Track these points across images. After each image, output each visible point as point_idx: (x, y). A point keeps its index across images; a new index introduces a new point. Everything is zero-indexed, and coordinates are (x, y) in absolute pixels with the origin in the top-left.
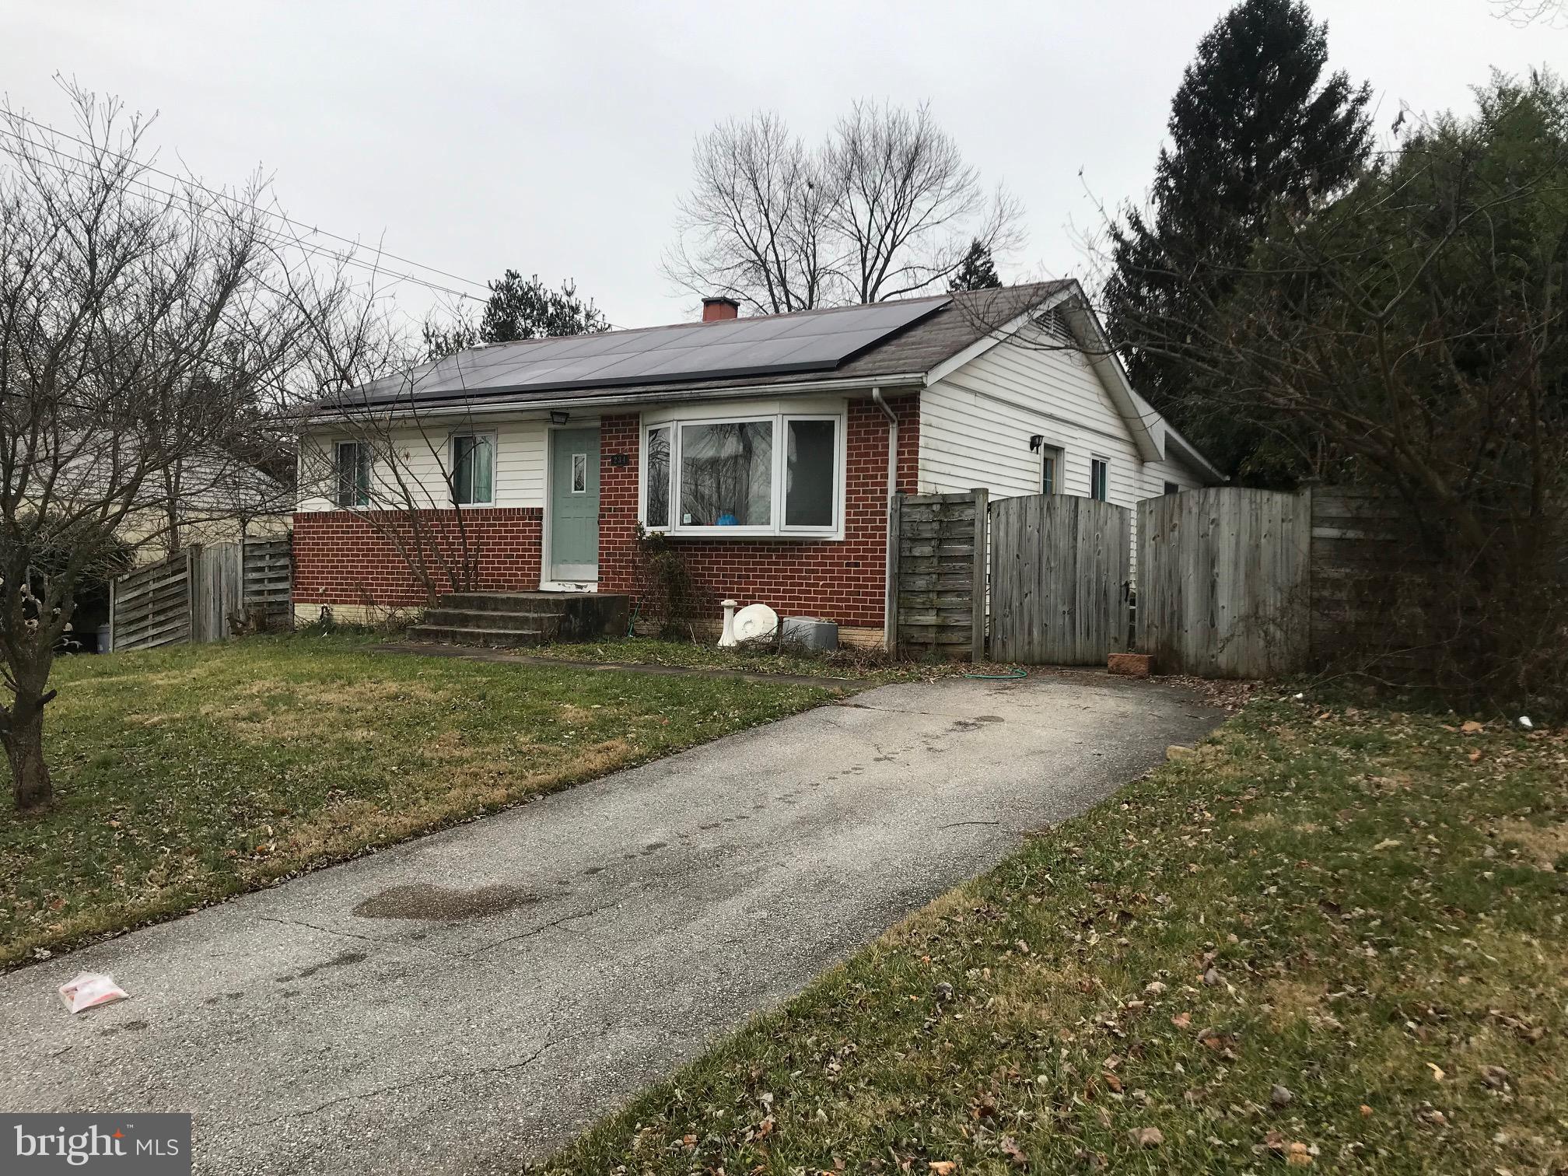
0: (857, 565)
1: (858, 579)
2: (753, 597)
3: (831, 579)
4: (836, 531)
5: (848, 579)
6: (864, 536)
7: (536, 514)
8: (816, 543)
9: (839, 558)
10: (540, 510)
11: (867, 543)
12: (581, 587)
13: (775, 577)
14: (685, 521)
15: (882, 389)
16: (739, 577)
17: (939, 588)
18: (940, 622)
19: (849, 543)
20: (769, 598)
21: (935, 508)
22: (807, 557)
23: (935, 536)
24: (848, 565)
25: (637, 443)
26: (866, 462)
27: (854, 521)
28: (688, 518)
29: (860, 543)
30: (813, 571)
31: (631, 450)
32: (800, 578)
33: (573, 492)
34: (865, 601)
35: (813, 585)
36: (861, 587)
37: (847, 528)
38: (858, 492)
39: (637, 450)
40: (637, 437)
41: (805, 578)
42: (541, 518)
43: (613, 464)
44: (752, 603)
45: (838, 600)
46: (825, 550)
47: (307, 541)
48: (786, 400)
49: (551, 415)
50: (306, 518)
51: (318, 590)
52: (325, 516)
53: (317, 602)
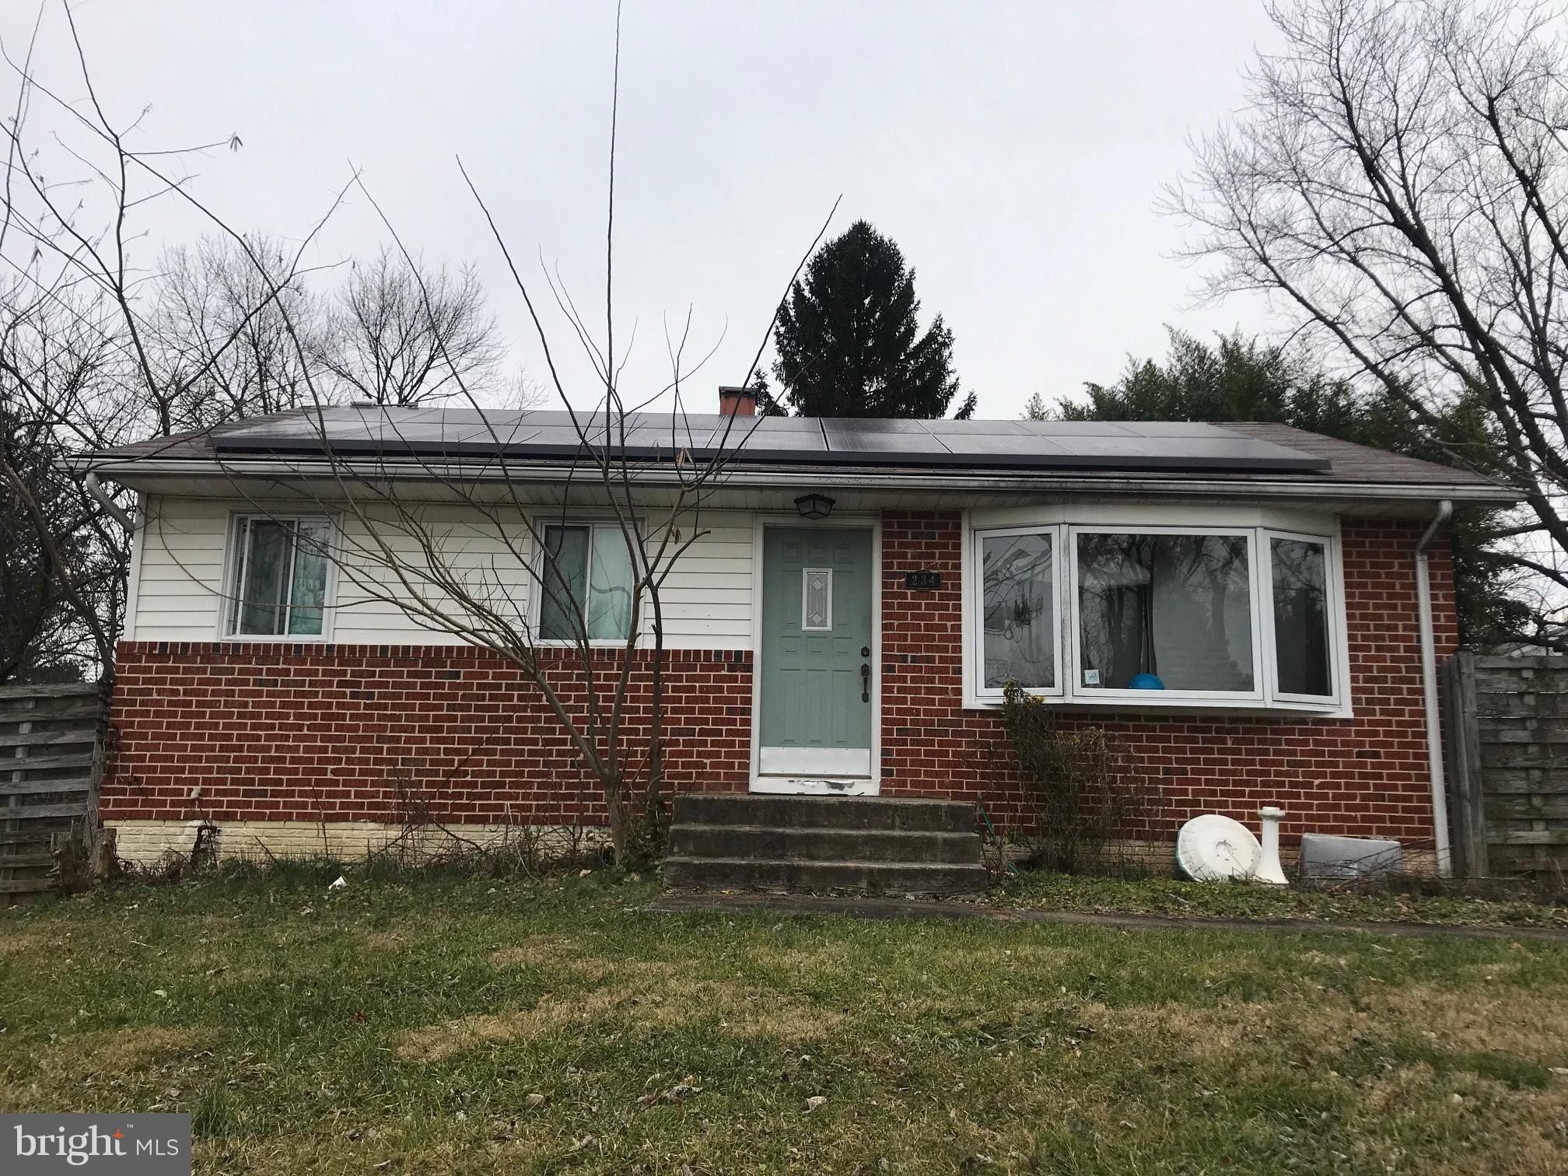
0: (1376, 755)
1: (1380, 776)
2: (1196, 803)
3: (1334, 775)
4: (1339, 703)
5: (1362, 775)
6: (1383, 712)
7: (740, 661)
8: (1304, 722)
9: (1345, 744)
10: (750, 654)
11: (1389, 723)
12: (840, 787)
13: (1234, 773)
14: (1088, 681)
15: (1455, 502)
16: (1167, 771)
17: (1547, 790)
18: (1554, 840)
19: (1361, 723)
20: (1225, 804)
22: (1289, 742)
23: (1532, 714)
24: (1360, 754)
25: (958, 556)
26: (1376, 607)
27: (1364, 690)
28: (1092, 676)
29: (1379, 723)
30: (1302, 764)
31: (945, 566)
32: (1278, 774)
33: (805, 628)
34: (1394, 809)
35: (1303, 785)
36: (1385, 787)
37: (1355, 701)
38: (1368, 648)
39: (958, 566)
40: (958, 546)
41: (1288, 774)
42: (750, 668)
43: (908, 585)
44: (1195, 815)
45: (1348, 808)
46: (1320, 732)
47: (155, 696)
48: (1268, 508)
49: (798, 501)
50: (156, 652)
51: (180, 792)
52: (210, 652)
53: (175, 817)
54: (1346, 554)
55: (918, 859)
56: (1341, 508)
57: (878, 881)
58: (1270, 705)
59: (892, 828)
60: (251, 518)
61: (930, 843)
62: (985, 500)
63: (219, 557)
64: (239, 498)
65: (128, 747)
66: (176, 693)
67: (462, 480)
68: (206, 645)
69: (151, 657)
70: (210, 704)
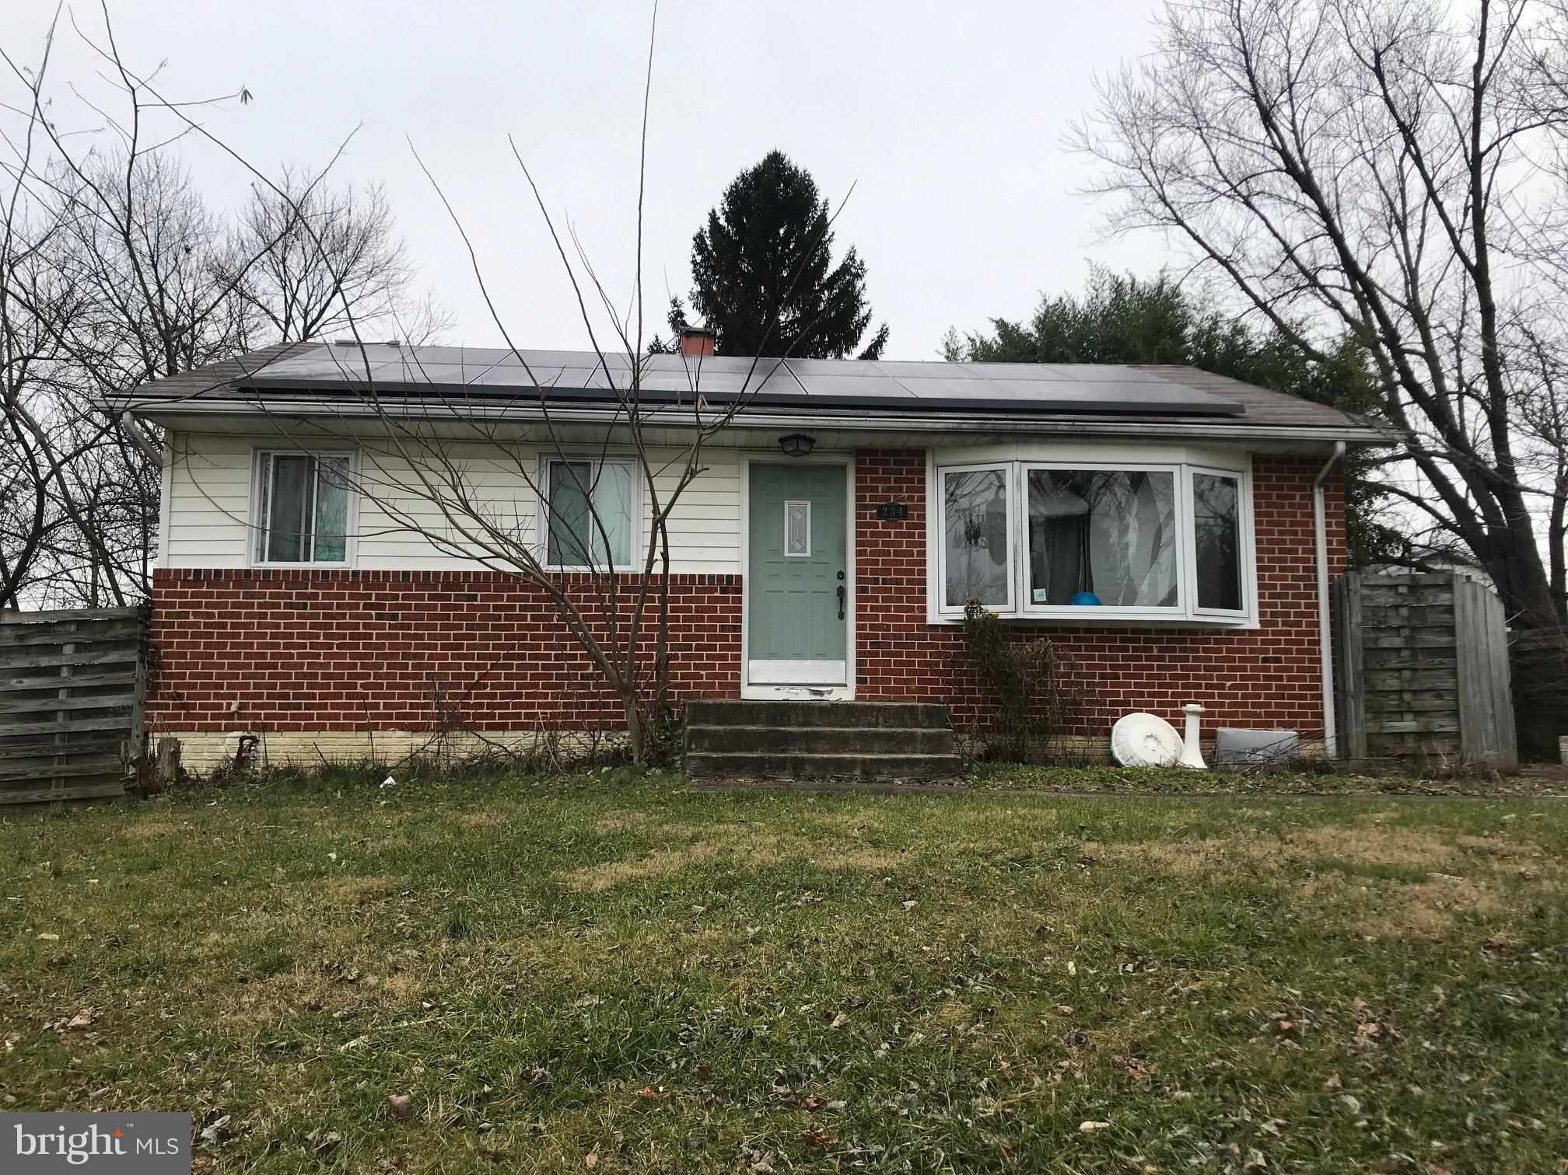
0: (1278, 660)
1: (1281, 678)
2: (1126, 703)
3: (1242, 678)
4: (1248, 616)
5: (1266, 678)
6: (1284, 624)
7: (731, 584)
8: (1219, 632)
9: (1252, 651)
10: (739, 578)
11: (1289, 633)
12: (821, 693)
13: (1159, 677)
14: (1037, 599)
15: (1348, 442)
16: (1102, 676)
17: (1416, 687)
18: (1420, 729)
19: (1266, 633)
21: (1402, 590)
22: (1205, 650)
23: (1405, 623)
24: (1265, 660)
25: (923, 490)
26: (1281, 533)
27: (1269, 605)
28: (1041, 594)
29: (1280, 633)
30: (1215, 669)
31: (911, 498)
32: (1196, 677)
33: (787, 554)
34: (1292, 706)
35: (1217, 687)
36: (1285, 687)
37: (1262, 614)
38: (1273, 569)
39: (923, 499)
40: (923, 481)
41: (1204, 677)
42: (739, 590)
43: (880, 516)
44: (1126, 713)
45: (1254, 706)
46: (1231, 642)
47: (192, 619)
48: (1193, 447)
49: (781, 440)
50: (191, 578)
51: (219, 706)
52: (243, 578)
53: (216, 729)
54: (1256, 488)
55: (901, 751)
56: (1253, 447)
57: (869, 770)
58: (1191, 618)
59: (876, 725)
60: (275, 453)
61: (912, 737)
62: (948, 439)
63: (244, 490)
64: (260, 435)
65: (169, 666)
66: (211, 615)
67: (485, 420)
68: (237, 571)
69: (186, 583)
70: (245, 626)
